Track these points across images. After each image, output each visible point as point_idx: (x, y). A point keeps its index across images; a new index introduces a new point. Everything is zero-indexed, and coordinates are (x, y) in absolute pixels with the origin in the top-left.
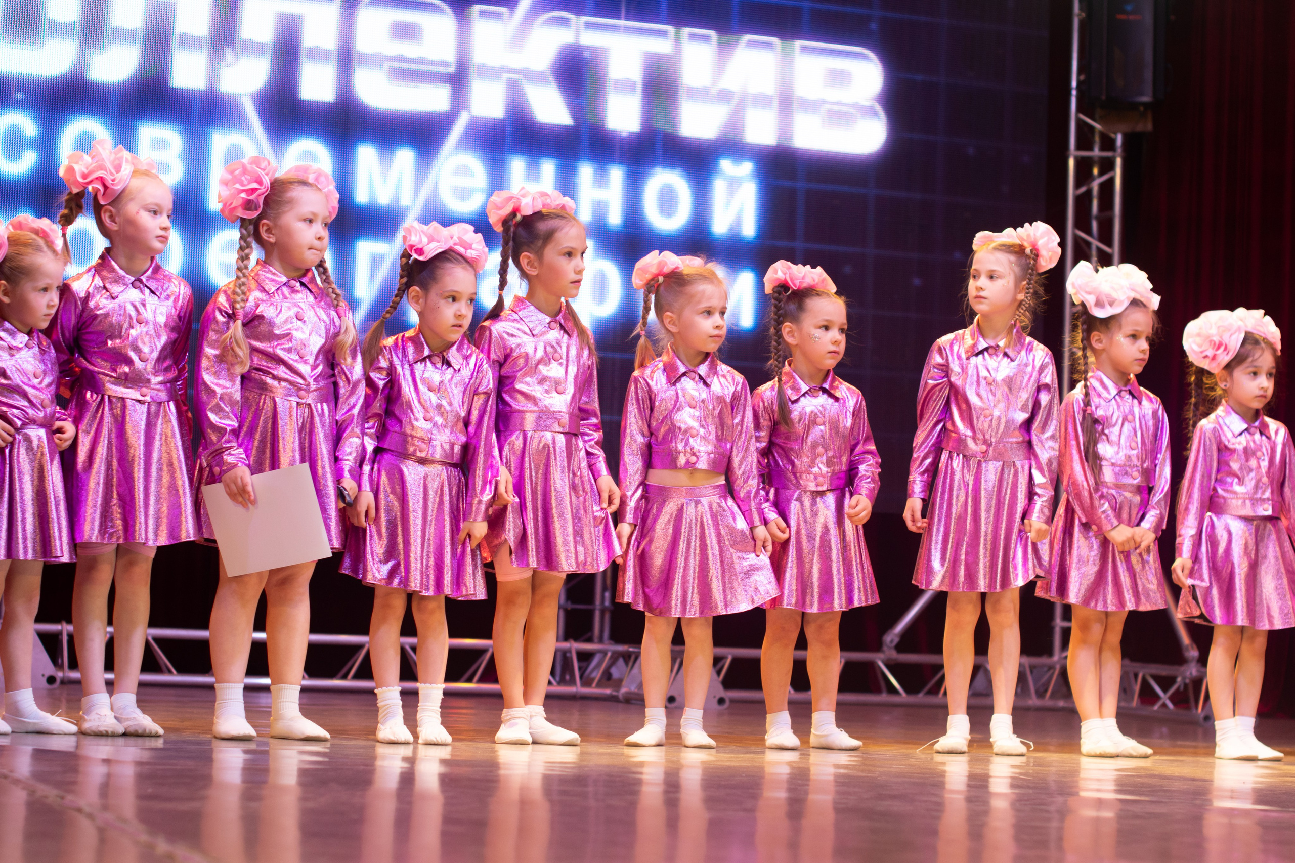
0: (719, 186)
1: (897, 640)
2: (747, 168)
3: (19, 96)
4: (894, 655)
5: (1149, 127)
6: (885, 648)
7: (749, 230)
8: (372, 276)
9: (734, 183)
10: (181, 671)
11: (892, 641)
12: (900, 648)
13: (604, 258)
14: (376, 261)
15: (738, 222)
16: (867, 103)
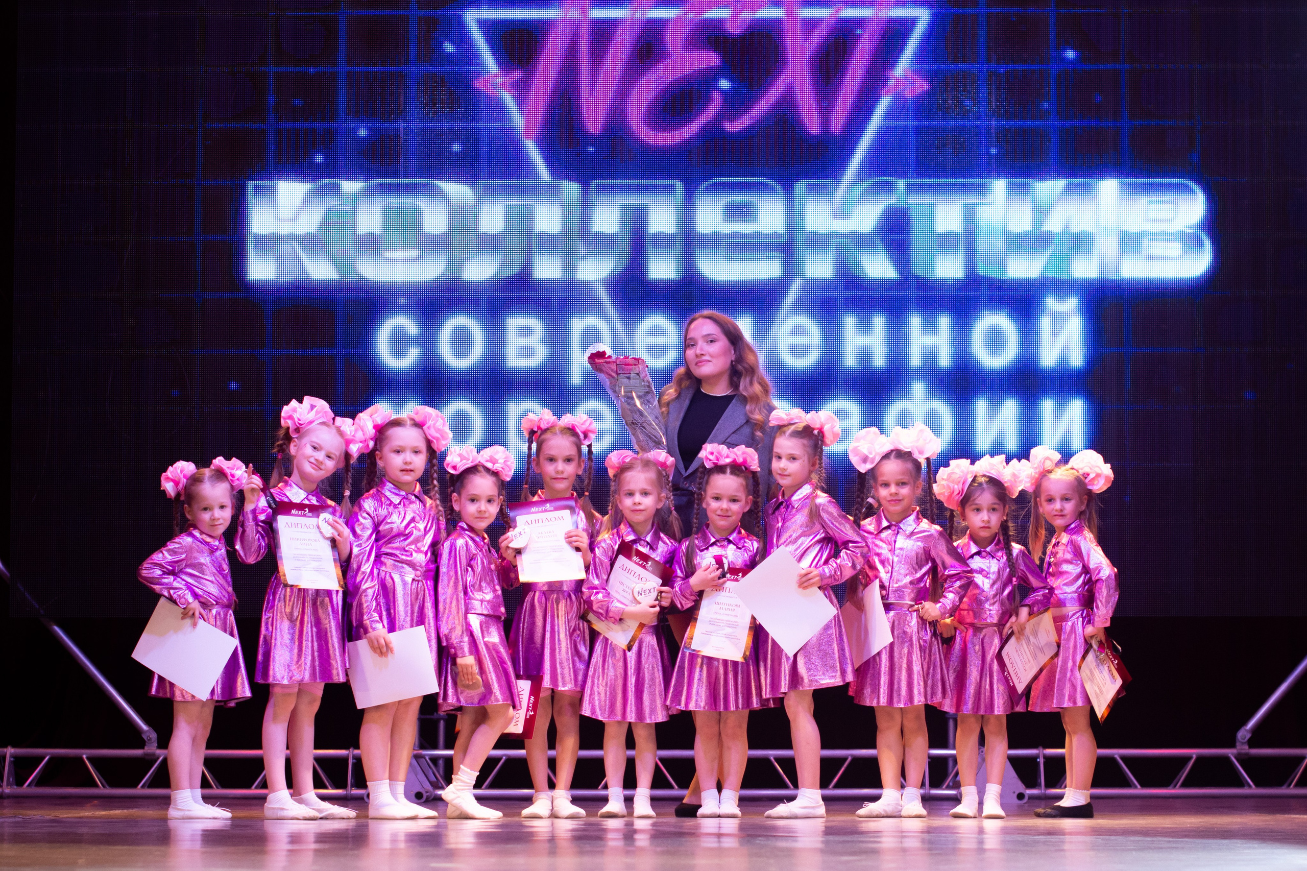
0: (1045, 324)
1: (1248, 736)
2: (1072, 303)
3: (402, 302)
4: (1245, 749)
6: (1238, 744)
7: (1077, 360)
9: (1060, 319)
11: (1243, 737)
12: (1252, 743)
13: (934, 397)
15: (1065, 355)
16: (1191, 230)
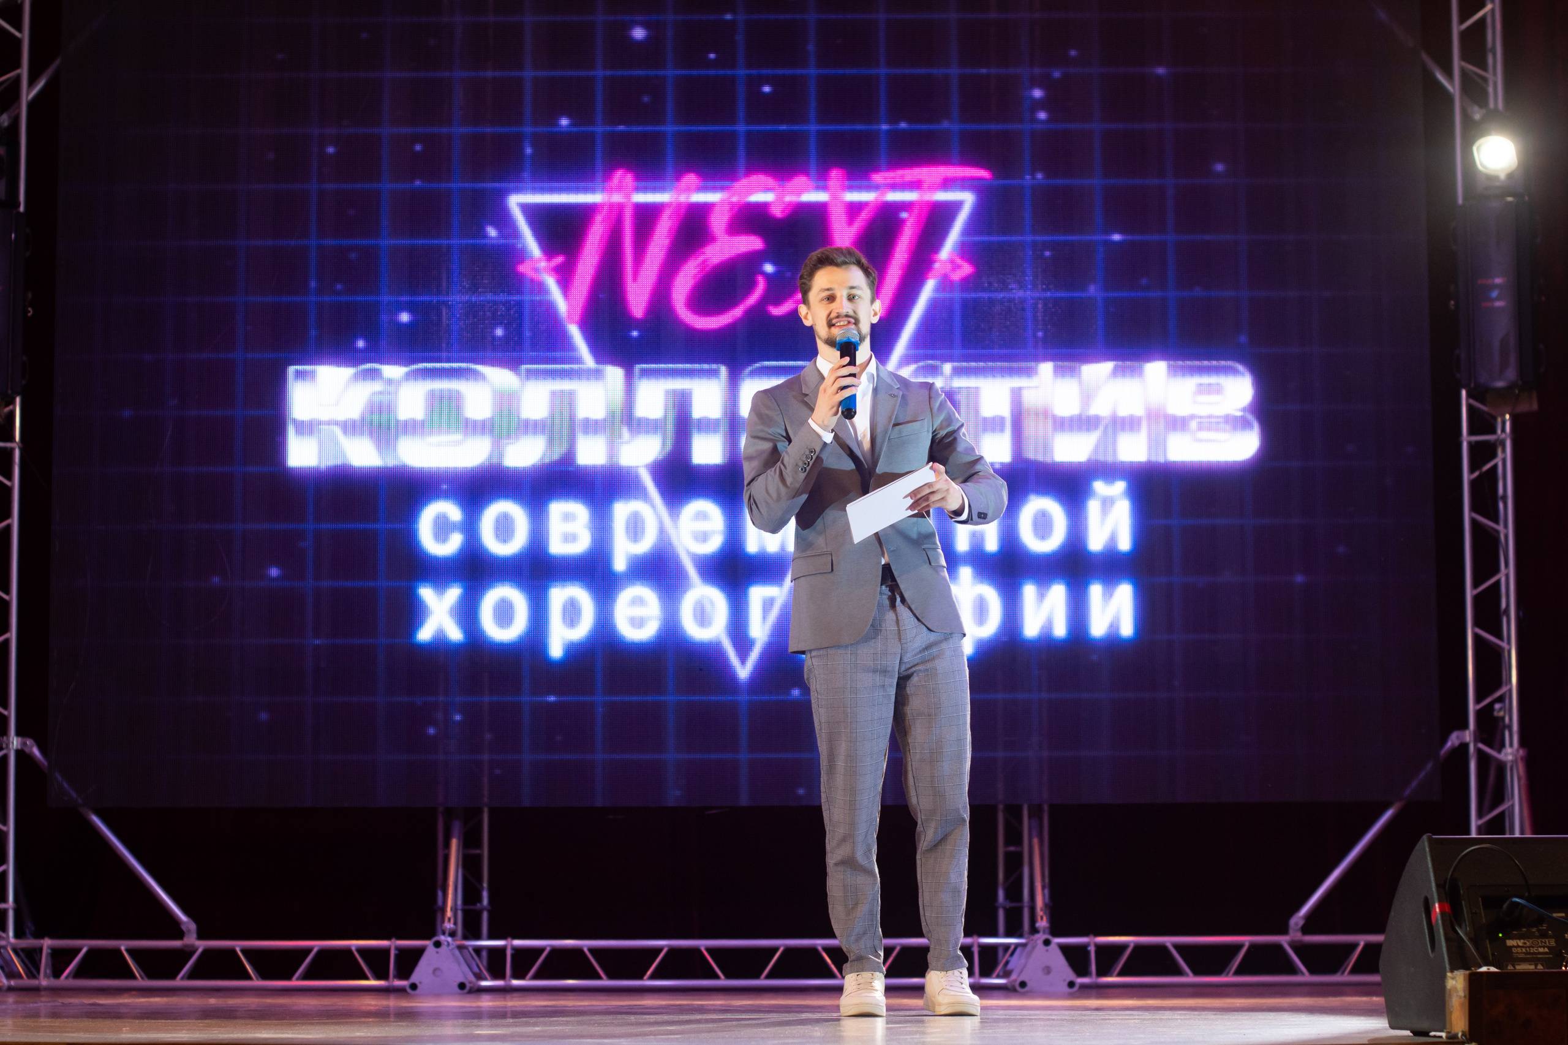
0: (1093, 507)
1: (1302, 923)
2: (1120, 486)
3: (445, 487)
4: (1299, 936)
5: (1535, 406)
6: (1291, 931)
7: (1125, 544)
8: (764, 618)
9: (1107, 503)
10: (611, 977)
11: (1296, 924)
12: (1306, 929)
13: (982, 582)
14: (768, 604)
15: (1113, 539)
16: (1239, 414)
